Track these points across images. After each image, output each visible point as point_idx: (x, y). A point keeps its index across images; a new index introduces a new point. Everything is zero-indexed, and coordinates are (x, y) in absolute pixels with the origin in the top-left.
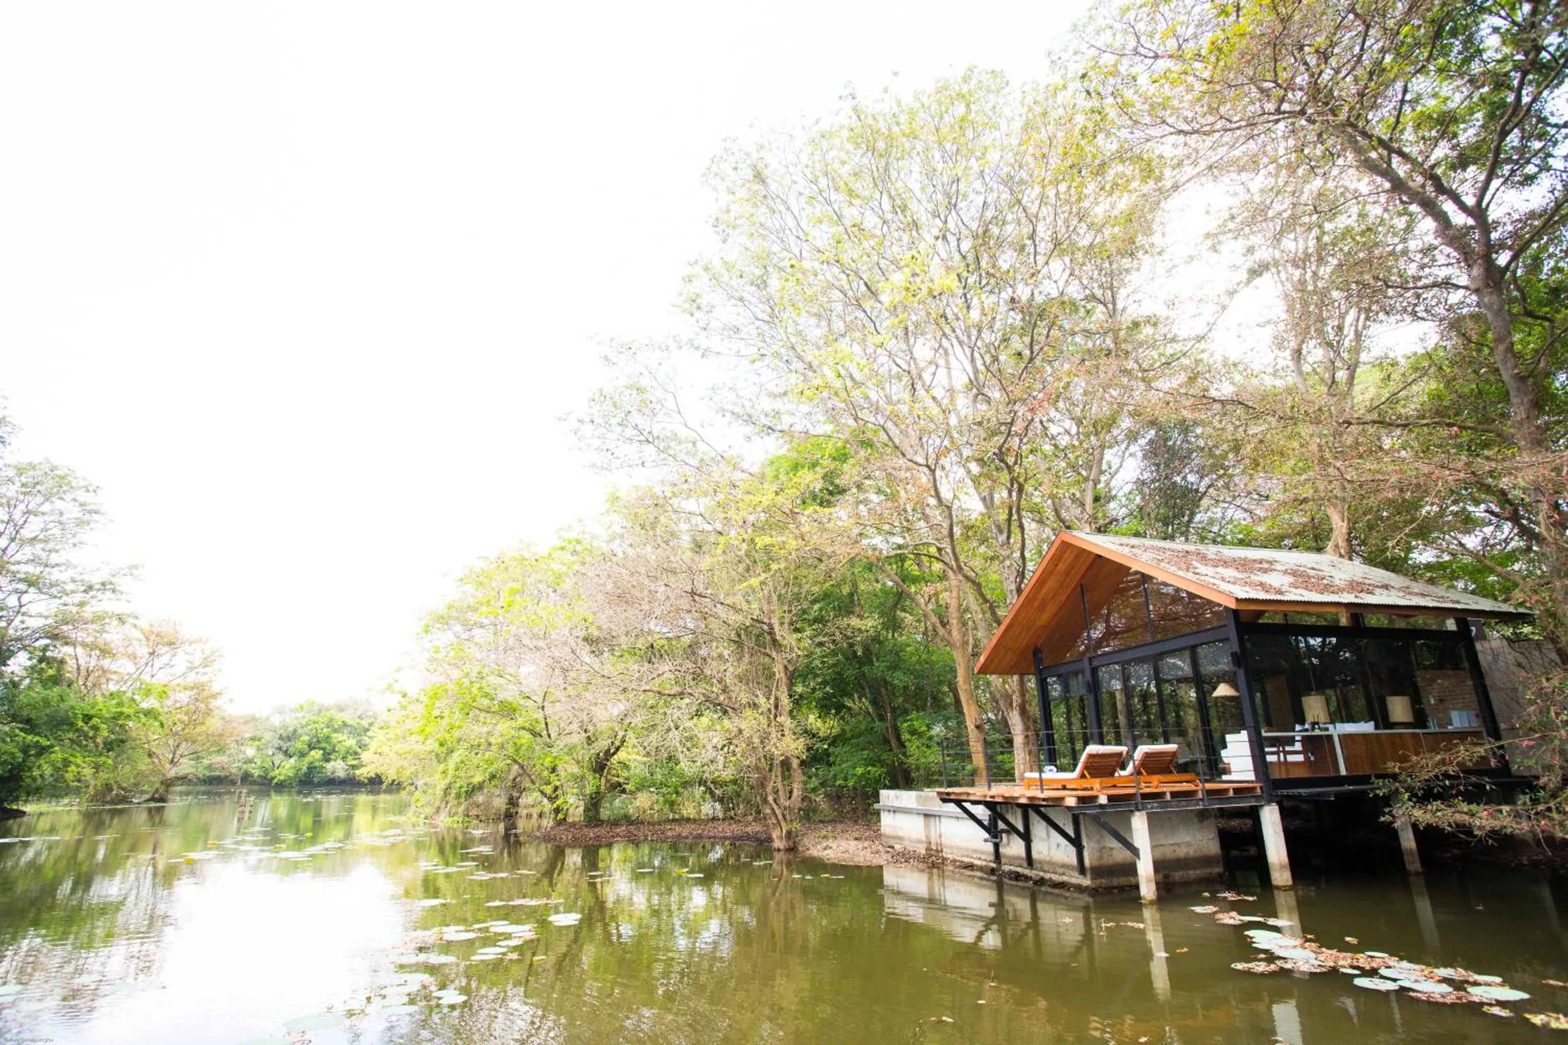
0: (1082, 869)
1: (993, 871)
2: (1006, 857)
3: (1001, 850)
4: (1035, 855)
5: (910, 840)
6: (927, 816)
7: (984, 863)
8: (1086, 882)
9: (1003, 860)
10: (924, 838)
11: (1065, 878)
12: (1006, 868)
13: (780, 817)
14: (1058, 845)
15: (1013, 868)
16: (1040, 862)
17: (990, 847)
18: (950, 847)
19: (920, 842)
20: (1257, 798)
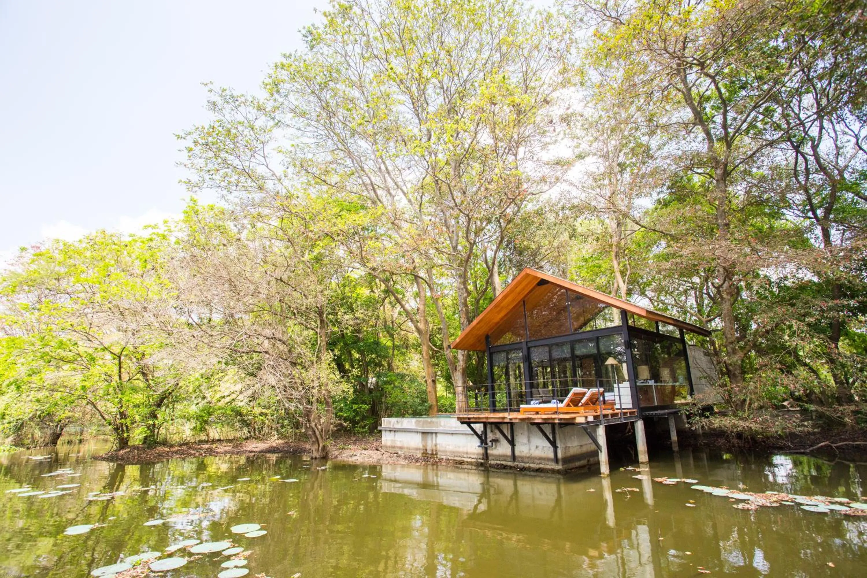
0: (556, 460)
1: (482, 464)
2: (493, 455)
3: (489, 452)
4: (517, 453)
5: (409, 448)
6: (424, 433)
7: (473, 460)
8: (559, 467)
9: (490, 458)
10: (421, 447)
11: (541, 466)
12: (493, 462)
13: (319, 437)
14: (537, 447)
15: (498, 462)
16: (522, 457)
17: (481, 451)
18: (445, 451)
19: (417, 449)
20: (636, 417)
